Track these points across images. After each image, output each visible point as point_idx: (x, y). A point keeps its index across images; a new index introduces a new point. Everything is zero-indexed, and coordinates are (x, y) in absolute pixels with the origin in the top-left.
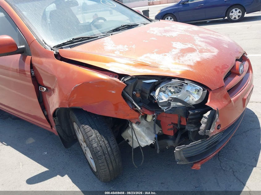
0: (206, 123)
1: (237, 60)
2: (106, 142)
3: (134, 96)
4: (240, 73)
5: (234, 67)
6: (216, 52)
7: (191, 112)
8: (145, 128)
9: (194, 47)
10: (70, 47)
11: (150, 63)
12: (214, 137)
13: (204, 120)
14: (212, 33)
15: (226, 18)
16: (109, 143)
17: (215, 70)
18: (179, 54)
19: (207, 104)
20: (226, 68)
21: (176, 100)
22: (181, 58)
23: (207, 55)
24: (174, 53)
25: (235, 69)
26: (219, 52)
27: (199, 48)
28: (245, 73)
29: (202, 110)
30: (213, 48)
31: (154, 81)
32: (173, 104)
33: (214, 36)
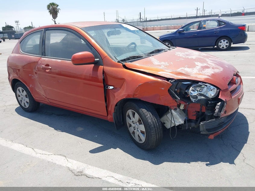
0: (218, 109)
1: (234, 75)
2: (156, 120)
3: (175, 92)
4: (236, 83)
5: (232, 79)
6: (222, 69)
7: (209, 102)
8: (179, 114)
9: (209, 66)
10: (131, 62)
11: (185, 73)
12: (223, 118)
13: (217, 107)
14: (216, 58)
15: (216, 47)
16: (157, 120)
17: (223, 79)
18: (201, 69)
19: (219, 97)
20: (228, 79)
21: (201, 95)
22: (202, 71)
23: (217, 71)
24: (198, 68)
25: (233, 80)
26: (223, 70)
27: (211, 66)
28: (239, 83)
29: (215, 101)
30: (220, 67)
31: (189, 83)
32: (199, 98)
33: (218, 60)
